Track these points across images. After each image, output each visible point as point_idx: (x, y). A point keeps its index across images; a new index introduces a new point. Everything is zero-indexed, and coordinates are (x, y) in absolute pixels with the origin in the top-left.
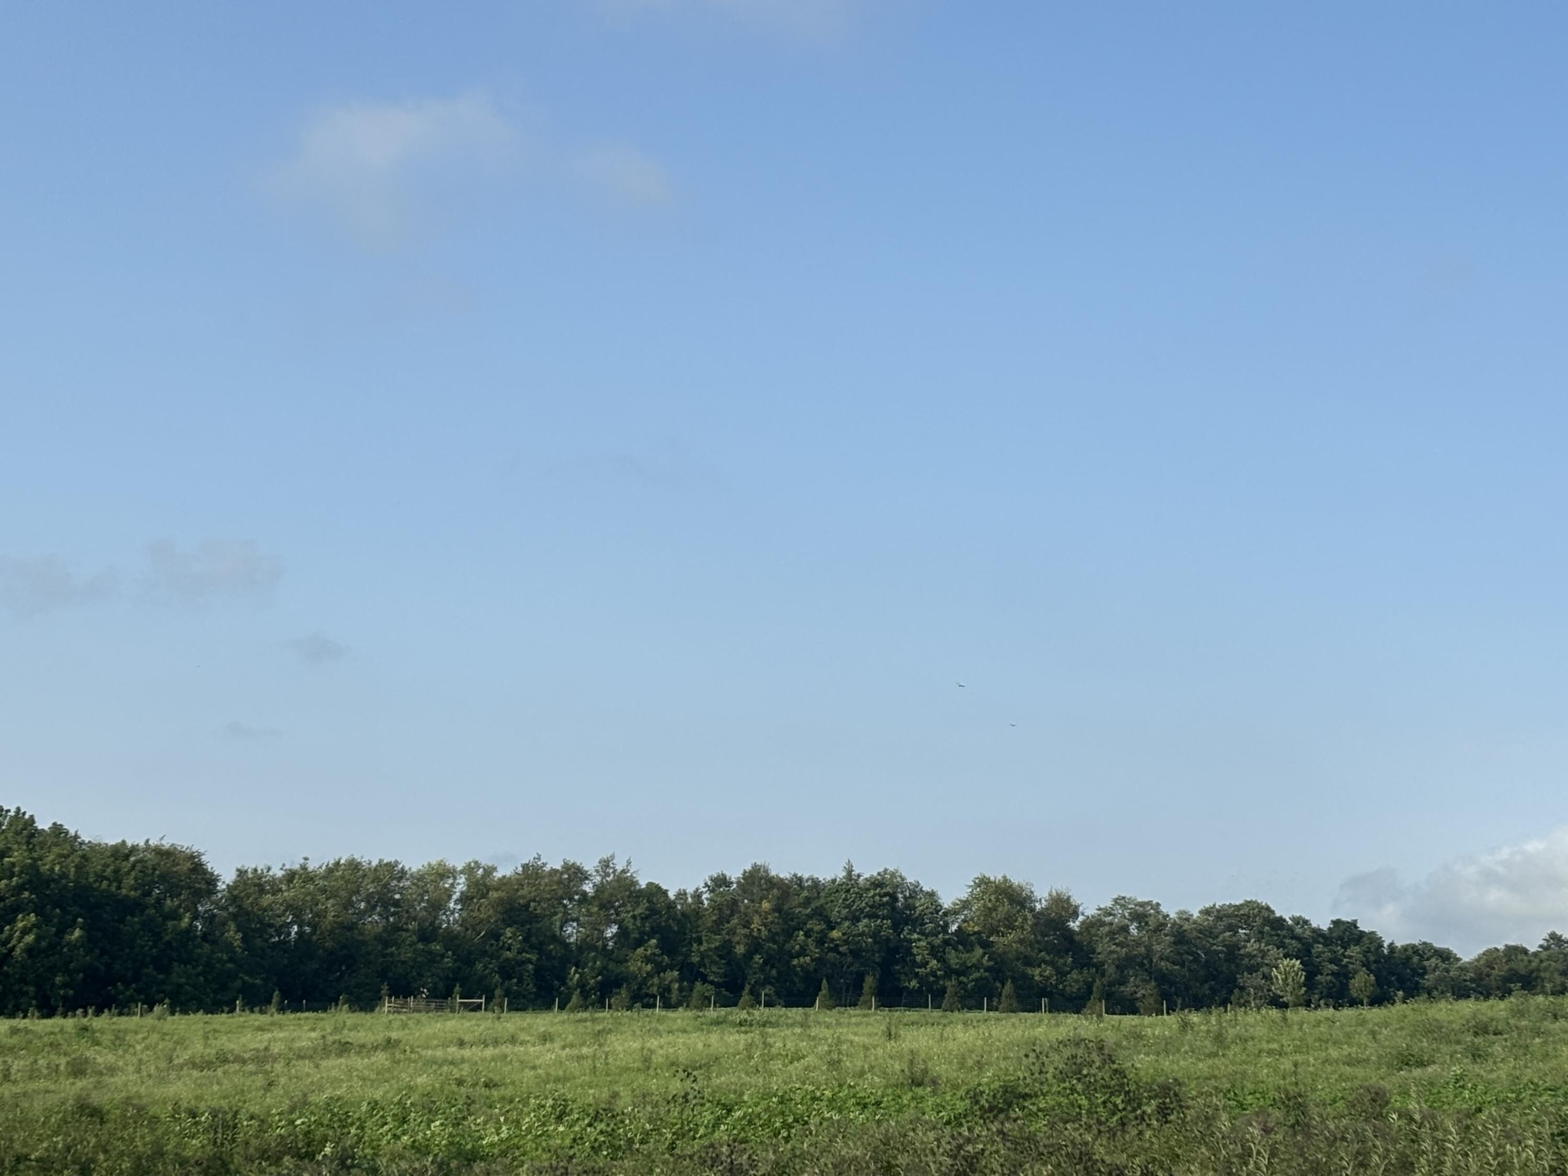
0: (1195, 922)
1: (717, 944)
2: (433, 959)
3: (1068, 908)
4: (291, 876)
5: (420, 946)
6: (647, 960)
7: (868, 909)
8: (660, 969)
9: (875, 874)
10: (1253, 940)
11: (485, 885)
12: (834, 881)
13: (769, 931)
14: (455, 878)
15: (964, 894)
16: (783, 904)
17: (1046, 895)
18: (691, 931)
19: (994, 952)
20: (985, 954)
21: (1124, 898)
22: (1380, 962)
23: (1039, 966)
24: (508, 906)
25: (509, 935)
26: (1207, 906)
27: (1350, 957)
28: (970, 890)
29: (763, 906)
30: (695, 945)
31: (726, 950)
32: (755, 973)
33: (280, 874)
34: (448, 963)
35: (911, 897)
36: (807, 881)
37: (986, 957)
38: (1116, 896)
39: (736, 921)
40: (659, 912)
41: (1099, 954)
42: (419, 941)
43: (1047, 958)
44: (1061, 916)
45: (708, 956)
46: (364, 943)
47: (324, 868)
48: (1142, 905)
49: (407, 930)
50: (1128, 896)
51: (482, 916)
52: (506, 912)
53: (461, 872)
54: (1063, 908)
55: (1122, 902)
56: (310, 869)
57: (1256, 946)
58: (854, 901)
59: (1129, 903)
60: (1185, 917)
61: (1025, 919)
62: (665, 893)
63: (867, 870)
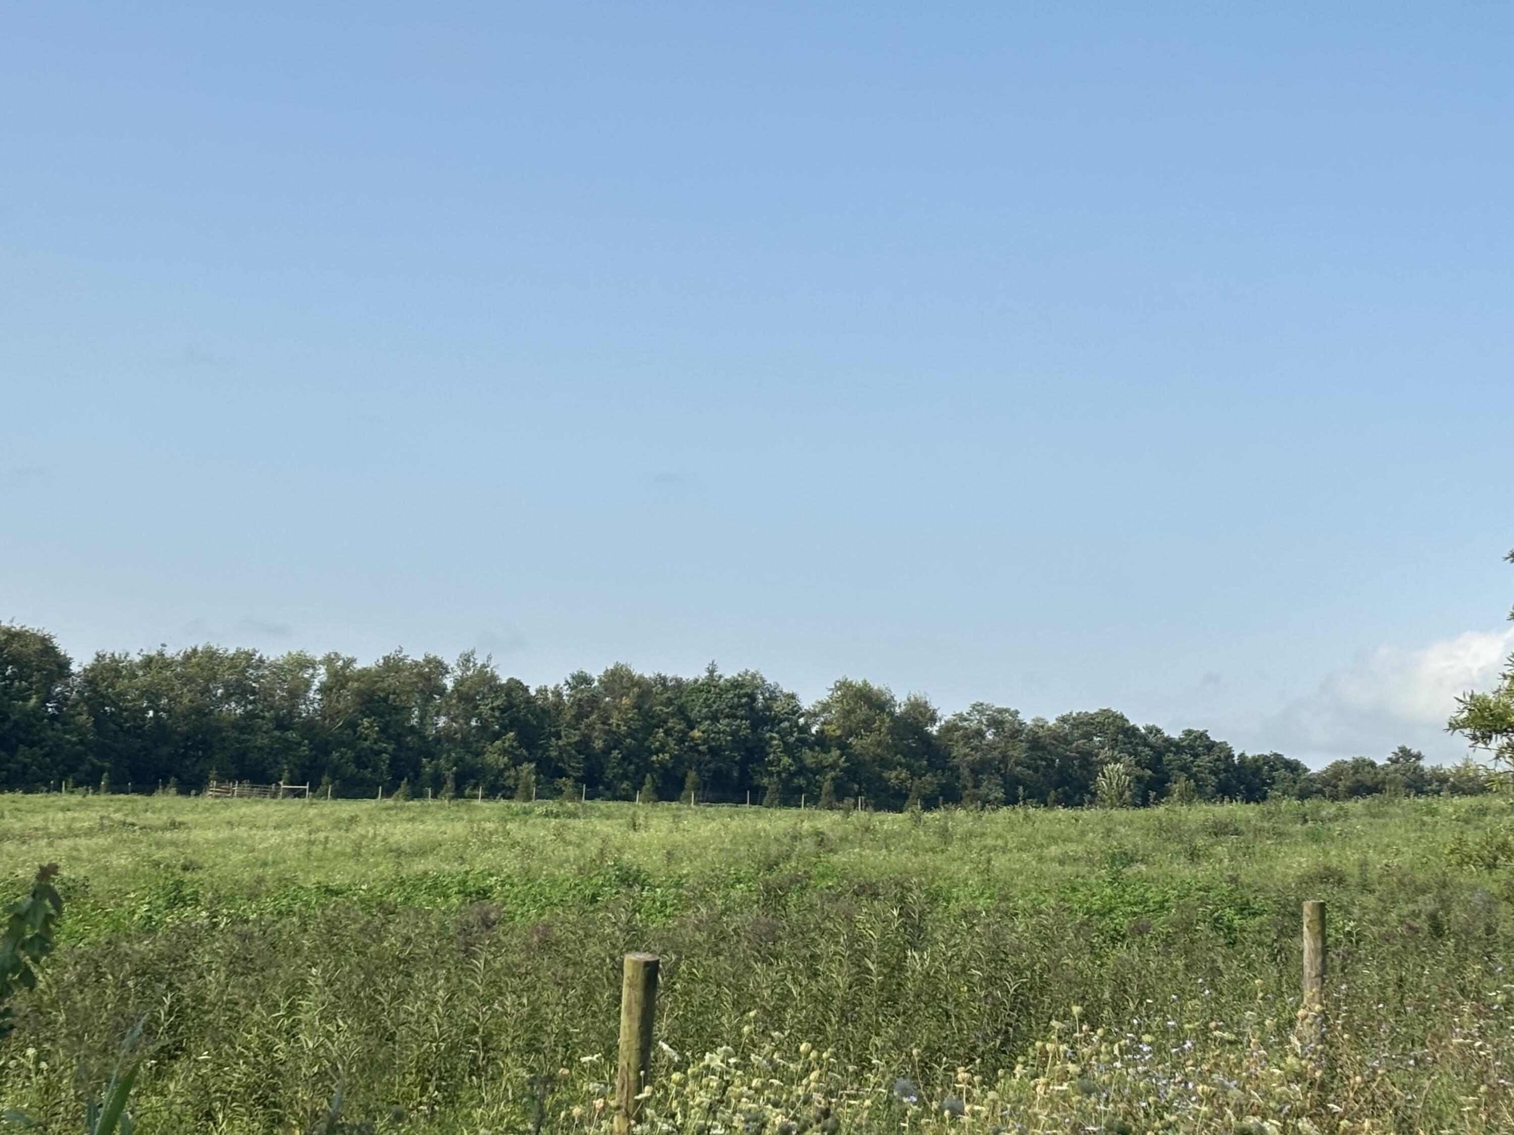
0: (1049, 729)
1: (577, 738)
2: (288, 747)
3: (926, 713)
4: (148, 662)
5: (277, 733)
6: (504, 752)
7: (727, 710)
8: (516, 762)
9: (736, 675)
10: (1106, 749)
11: (344, 675)
12: (696, 681)
13: (629, 727)
14: (315, 669)
15: (824, 697)
16: (643, 702)
17: (905, 699)
18: (550, 725)
19: (851, 754)
20: (842, 756)
21: (982, 704)
22: (1229, 771)
23: (895, 769)
24: (366, 698)
25: (366, 724)
26: (1064, 714)
27: (1199, 766)
28: (831, 693)
29: (623, 702)
30: (553, 739)
31: (584, 744)
32: (614, 768)
33: (138, 659)
34: (304, 751)
35: (771, 698)
36: (671, 681)
37: (843, 759)
38: (974, 702)
39: (594, 716)
40: (518, 706)
41: (954, 758)
42: (275, 729)
43: (903, 761)
44: (919, 722)
45: (567, 751)
46: (220, 730)
47: (181, 654)
48: (1000, 711)
49: (263, 718)
50: (986, 703)
51: (340, 707)
52: (364, 703)
53: (321, 663)
54: (920, 713)
55: (980, 708)
56: (166, 656)
57: (1109, 753)
58: (714, 702)
59: (987, 710)
60: (1040, 724)
61: (883, 722)
62: (526, 689)
63: (728, 672)
